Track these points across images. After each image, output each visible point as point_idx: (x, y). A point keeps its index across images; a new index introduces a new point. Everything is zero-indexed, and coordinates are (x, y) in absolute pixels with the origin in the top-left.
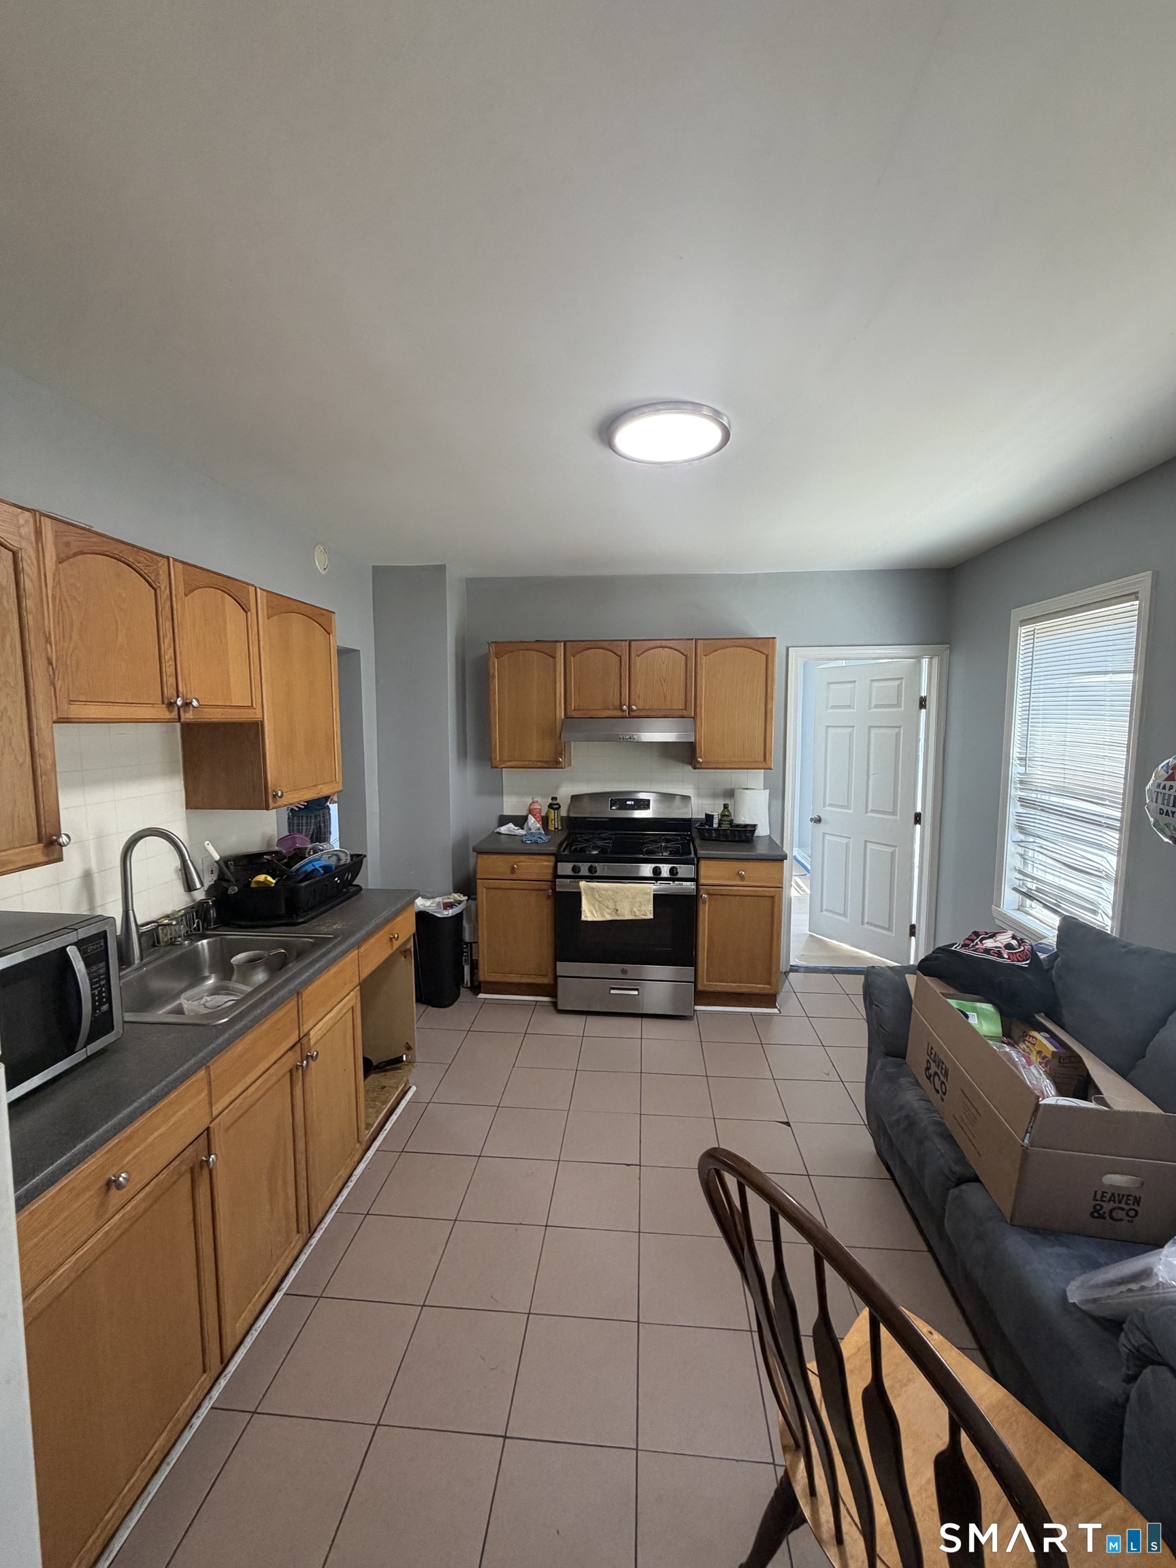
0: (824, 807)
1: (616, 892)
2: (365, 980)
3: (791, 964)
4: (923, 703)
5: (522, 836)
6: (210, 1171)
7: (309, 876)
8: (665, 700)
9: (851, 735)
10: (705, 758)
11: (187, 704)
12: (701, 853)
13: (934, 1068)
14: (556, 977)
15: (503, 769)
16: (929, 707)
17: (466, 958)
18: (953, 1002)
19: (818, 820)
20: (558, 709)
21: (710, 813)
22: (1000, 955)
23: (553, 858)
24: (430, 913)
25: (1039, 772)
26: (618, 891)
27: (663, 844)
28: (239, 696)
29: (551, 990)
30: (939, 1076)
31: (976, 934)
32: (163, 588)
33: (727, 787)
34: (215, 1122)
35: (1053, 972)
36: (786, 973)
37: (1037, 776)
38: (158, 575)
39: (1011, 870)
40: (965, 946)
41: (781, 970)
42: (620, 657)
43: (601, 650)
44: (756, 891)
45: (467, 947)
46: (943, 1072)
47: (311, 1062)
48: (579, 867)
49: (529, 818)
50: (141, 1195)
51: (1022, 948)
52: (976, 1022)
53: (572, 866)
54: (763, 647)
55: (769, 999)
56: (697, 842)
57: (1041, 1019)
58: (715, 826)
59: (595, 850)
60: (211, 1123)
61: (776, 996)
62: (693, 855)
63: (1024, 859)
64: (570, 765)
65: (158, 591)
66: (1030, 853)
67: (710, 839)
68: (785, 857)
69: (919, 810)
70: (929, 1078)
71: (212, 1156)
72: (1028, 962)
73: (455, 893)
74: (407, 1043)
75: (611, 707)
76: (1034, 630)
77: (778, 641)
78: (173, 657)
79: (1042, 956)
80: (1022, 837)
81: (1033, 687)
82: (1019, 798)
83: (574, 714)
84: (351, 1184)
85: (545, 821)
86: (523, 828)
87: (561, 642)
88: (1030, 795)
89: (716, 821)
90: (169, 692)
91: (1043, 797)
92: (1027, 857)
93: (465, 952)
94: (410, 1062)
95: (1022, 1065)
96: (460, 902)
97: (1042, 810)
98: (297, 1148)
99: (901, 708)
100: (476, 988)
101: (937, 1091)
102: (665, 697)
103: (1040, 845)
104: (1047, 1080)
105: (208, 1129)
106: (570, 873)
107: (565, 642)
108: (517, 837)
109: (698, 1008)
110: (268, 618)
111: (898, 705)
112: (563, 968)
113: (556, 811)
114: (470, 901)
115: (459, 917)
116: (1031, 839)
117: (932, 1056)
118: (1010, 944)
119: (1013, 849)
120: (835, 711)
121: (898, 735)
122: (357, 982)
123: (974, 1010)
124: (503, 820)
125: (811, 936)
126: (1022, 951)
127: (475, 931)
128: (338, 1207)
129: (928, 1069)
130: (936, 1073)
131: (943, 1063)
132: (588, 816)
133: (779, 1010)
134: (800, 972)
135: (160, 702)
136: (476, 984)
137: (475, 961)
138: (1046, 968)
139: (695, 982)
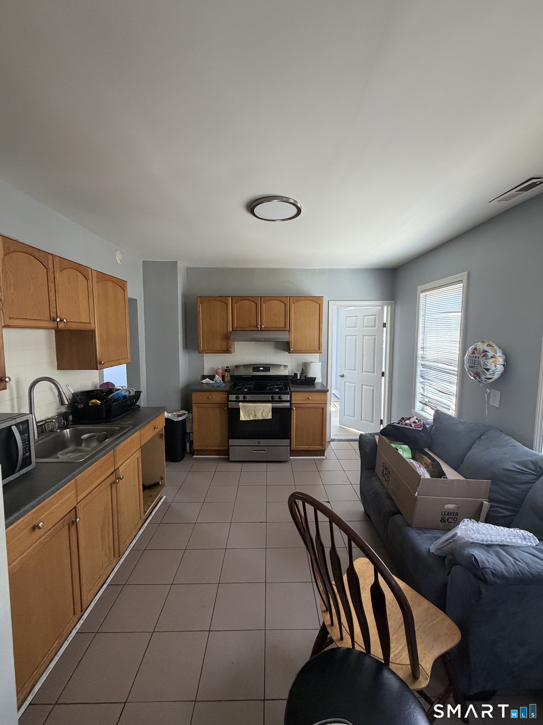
0: (345, 370)
1: (255, 407)
2: (143, 446)
3: (331, 438)
4: (384, 325)
5: (213, 384)
6: (77, 525)
7: (116, 400)
8: (276, 323)
9: (356, 339)
10: (294, 348)
11: (61, 320)
12: (292, 389)
13: (385, 472)
14: (229, 446)
15: (204, 354)
16: (387, 327)
17: (187, 439)
18: (393, 445)
19: (343, 376)
20: (229, 327)
21: (296, 373)
22: (411, 426)
23: (226, 393)
24: (171, 419)
25: (428, 353)
26: (256, 406)
27: (276, 386)
28: (84, 318)
29: (226, 452)
30: (387, 475)
31: (403, 418)
32: (51, 268)
33: (303, 362)
34: (78, 505)
35: (432, 432)
36: (329, 442)
37: (427, 355)
38: (48, 262)
39: (419, 394)
40: (399, 423)
41: (327, 441)
42: (256, 304)
43: (248, 301)
44: (316, 406)
45: (188, 435)
46: (388, 473)
47: (120, 481)
48: (239, 397)
49: (216, 376)
50: (47, 534)
51: (420, 423)
52: (402, 453)
53: (235, 397)
54: (318, 300)
55: (322, 453)
56: (291, 385)
57: (426, 450)
58: (298, 378)
59: (246, 389)
60: (77, 504)
61: (324, 451)
62: (289, 391)
63: (424, 389)
64: (234, 352)
65: (48, 270)
66: (426, 387)
67: (297, 384)
68: (328, 391)
69: (383, 371)
70: (383, 476)
71: (78, 519)
72: (422, 428)
73: (182, 410)
74: (161, 476)
75: (252, 326)
76: (426, 295)
77: (324, 298)
78: (55, 299)
79: (427, 426)
80: (423, 380)
81: (426, 318)
82: (422, 364)
83: (236, 329)
84: (137, 538)
85: (223, 377)
86: (213, 381)
87: (230, 297)
88: (425, 363)
89: (299, 376)
90: (54, 315)
91: (431, 363)
92: (424, 388)
93: (187, 437)
94: (163, 486)
95: (417, 467)
96: (185, 414)
97: (430, 369)
98: (114, 519)
99: (376, 327)
100: (192, 453)
101: (386, 480)
102: (276, 322)
103: (429, 383)
104: (427, 473)
105: (75, 507)
106: (234, 399)
107: (232, 297)
108: (210, 385)
109: (291, 458)
110: (97, 283)
111: (375, 326)
112: (232, 442)
113: (228, 373)
114: (189, 414)
115: (184, 421)
116: (426, 381)
117: (384, 467)
118: (415, 421)
119: (419, 385)
120: (349, 329)
121: (375, 339)
122: (139, 446)
123: (401, 448)
124: (204, 377)
125: (340, 426)
126: (420, 424)
127: (192, 427)
128: (131, 548)
129: (383, 472)
130: (386, 474)
131: (388, 469)
132: (242, 374)
133: (326, 457)
134: (335, 441)
135: (49, 320)
136: (192, 451)
137: (192, 441)
138: (429, 431)
139: (290, 446)
